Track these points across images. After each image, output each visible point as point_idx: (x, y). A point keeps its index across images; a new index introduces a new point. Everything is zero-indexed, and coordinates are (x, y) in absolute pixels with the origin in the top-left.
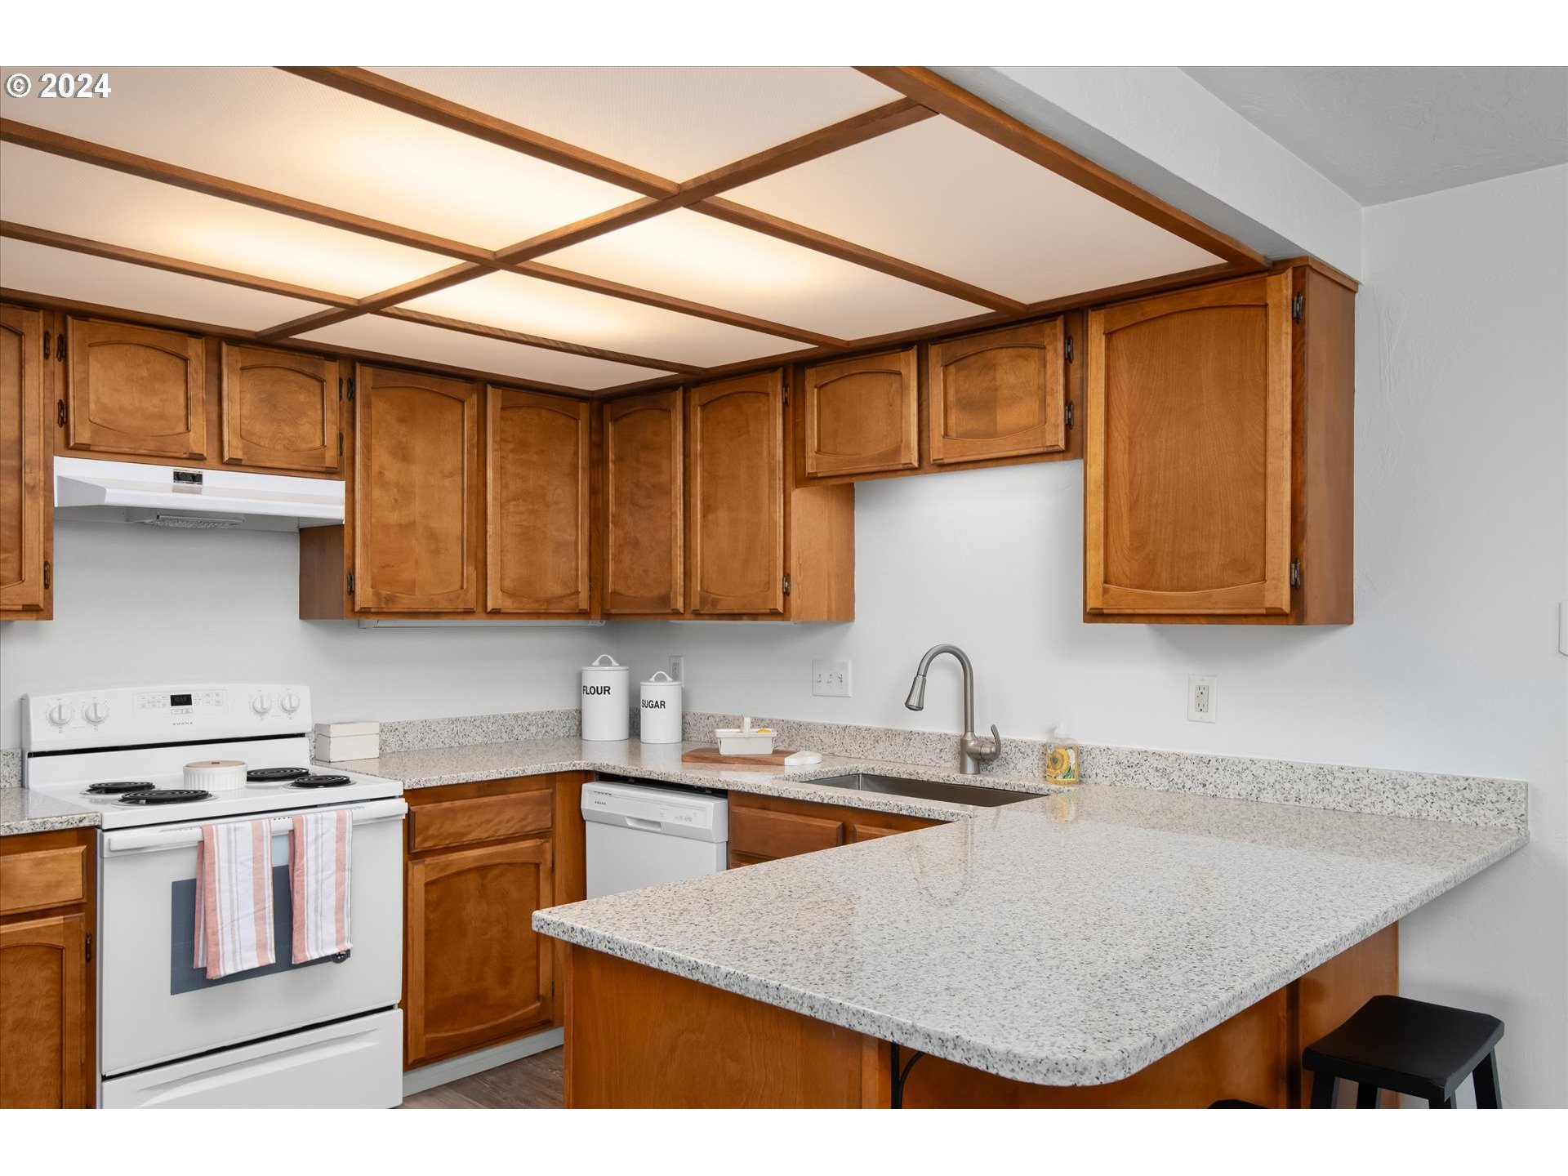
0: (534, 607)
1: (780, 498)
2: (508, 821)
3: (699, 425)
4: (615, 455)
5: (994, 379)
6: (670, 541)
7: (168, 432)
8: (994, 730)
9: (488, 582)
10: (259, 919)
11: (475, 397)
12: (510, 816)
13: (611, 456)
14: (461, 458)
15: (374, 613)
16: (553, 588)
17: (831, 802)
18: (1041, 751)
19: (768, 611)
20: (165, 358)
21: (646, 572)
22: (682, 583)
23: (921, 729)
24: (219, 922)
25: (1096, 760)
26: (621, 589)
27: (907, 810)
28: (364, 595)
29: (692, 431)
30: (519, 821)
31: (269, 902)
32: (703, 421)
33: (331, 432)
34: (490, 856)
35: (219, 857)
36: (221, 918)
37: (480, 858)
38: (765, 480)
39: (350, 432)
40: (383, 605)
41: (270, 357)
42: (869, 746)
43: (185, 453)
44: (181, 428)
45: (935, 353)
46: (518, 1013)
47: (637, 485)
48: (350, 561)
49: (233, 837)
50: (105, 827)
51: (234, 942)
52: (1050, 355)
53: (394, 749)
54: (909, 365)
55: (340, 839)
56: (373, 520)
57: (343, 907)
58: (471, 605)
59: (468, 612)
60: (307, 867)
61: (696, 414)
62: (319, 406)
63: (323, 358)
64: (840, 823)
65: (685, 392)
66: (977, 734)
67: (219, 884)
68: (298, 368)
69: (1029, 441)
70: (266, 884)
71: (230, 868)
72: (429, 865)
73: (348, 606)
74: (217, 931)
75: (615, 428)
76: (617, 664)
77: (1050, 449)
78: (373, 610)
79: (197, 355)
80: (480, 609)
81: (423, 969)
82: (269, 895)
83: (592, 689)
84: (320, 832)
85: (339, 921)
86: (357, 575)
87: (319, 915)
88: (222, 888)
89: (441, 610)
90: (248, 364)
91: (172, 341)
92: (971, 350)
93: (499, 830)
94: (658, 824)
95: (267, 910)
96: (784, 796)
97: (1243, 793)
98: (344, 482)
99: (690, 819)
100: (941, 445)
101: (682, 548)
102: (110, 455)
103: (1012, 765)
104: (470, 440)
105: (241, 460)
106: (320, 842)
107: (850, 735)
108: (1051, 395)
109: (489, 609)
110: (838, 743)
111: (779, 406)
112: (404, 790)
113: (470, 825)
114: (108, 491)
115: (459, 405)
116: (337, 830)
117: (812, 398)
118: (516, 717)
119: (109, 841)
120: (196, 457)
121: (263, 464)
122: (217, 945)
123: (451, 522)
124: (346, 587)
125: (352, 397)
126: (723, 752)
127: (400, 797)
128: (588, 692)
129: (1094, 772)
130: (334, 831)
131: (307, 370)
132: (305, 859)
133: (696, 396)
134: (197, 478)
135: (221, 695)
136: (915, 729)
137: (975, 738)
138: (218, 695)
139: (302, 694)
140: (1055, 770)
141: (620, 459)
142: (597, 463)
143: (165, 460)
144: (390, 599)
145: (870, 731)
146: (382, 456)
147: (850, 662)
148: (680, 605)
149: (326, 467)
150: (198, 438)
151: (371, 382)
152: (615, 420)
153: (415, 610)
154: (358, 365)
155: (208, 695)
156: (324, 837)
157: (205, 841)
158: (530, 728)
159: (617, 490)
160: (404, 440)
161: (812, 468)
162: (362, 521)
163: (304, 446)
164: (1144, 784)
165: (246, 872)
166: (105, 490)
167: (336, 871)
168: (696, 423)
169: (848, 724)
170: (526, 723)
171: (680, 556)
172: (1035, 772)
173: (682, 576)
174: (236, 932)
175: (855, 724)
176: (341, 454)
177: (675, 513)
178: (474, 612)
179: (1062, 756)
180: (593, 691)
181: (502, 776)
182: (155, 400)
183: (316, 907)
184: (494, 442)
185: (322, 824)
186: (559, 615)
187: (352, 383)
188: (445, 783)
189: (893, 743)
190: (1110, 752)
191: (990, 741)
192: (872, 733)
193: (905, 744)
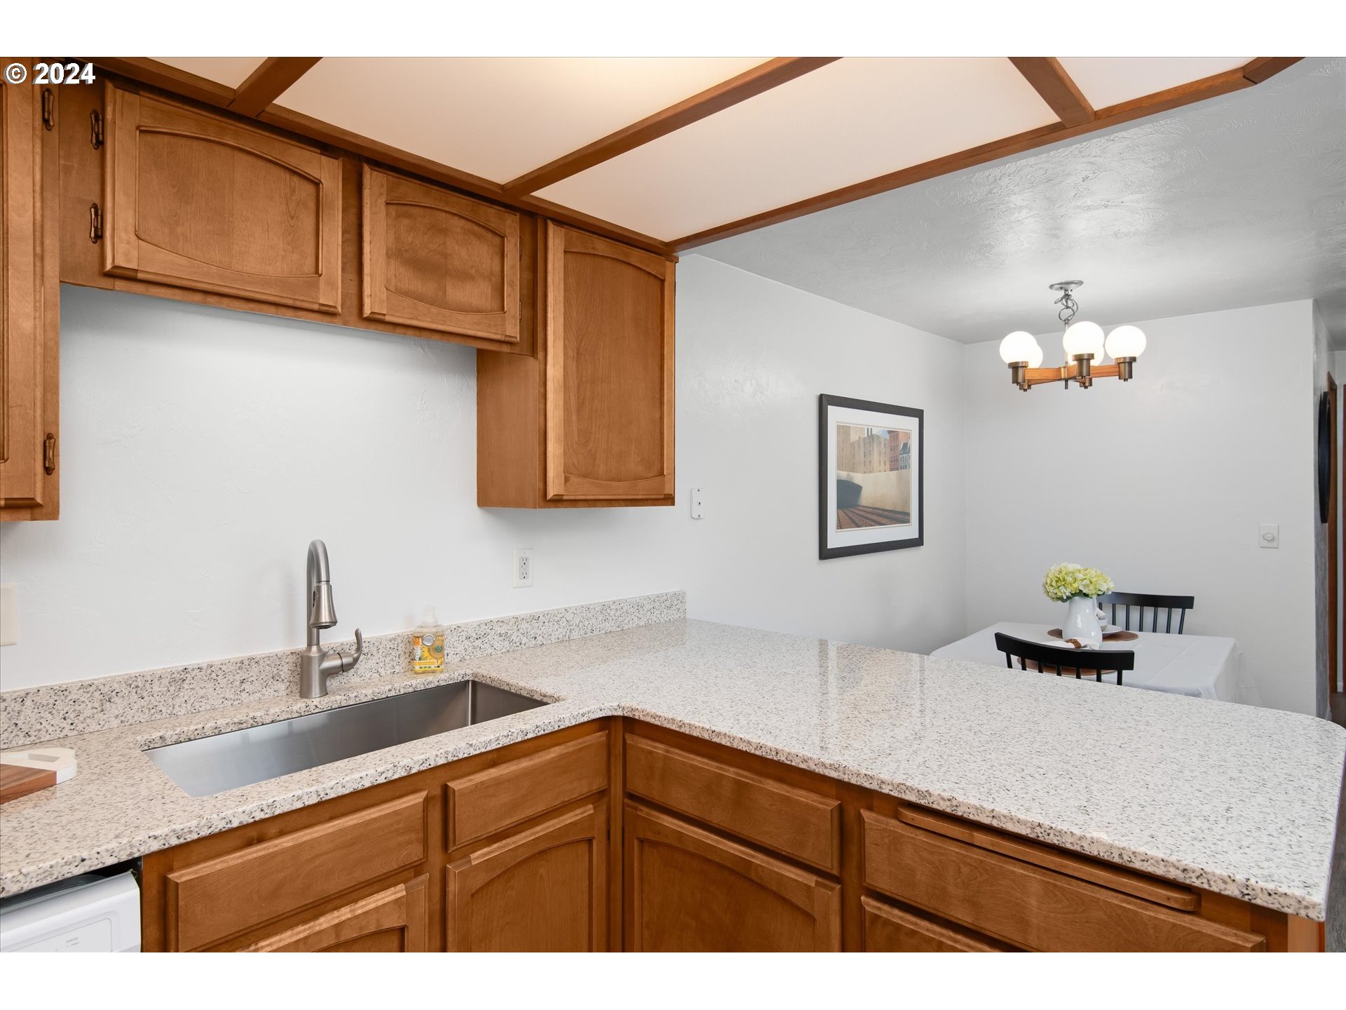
5: (445, 245)
8: (357, 634)
23: (203, 660)
54: (330, 177)
77: (507, 339)
92: (427, 202)
97: (561, 636)
100: (384, 297)
136: (191, 662)
145: (91, 689)
164: (490, 651)
189: (145, 694)
190: (460, 630)
191: (332, 652)
192: (98, 689)
193: (172, 689)
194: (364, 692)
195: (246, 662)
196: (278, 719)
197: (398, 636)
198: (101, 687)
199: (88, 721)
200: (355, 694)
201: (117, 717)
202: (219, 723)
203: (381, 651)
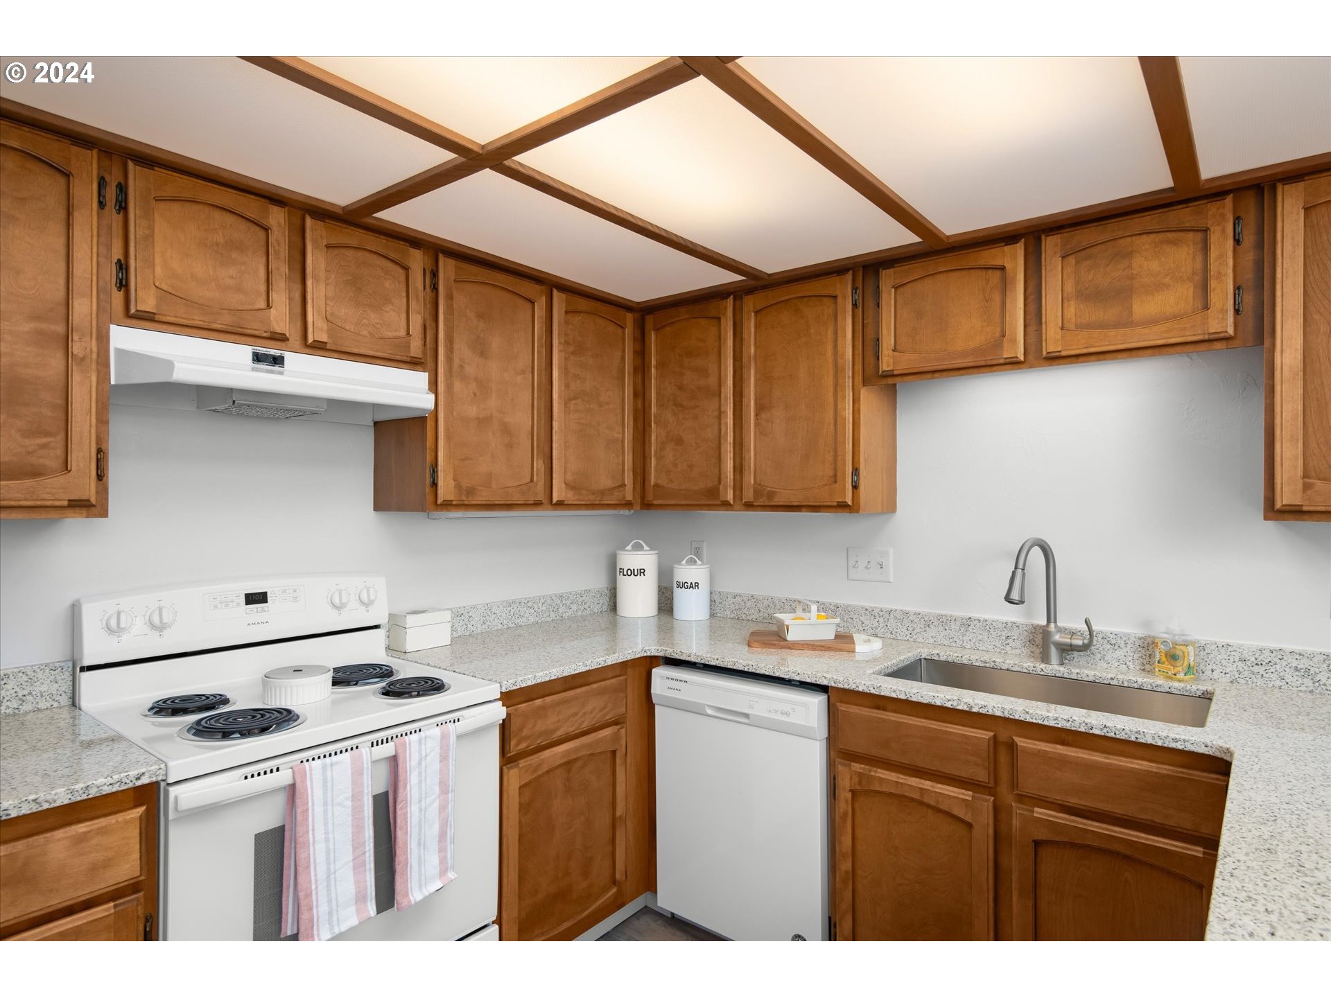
0: (590, 498)
1: (849, 395)
2: (591, 712)
3: (753, 329)
4: (657, 361)
5: (1130, 267)
6: (719, 438)
7: (246, 307)
8: (1087, 622)
9: (554, 475)
10: (358, 866)
11: (544, 298)
12: (593, 707)
13: (653, 363)
14: (531, 357)
15: (456, 505)
16: (605, 482)
17: (983, 711)
18: (1137, 644)
19: (835, 504)
20: (244, 225)
21: (691, 467)
22: (732, 477)
23: (983, 616)
24: (313, 881)
25: (1212, 656)
26: (663, 481)
27: (1101, 730)
28: (446, 488)
29: (745, 336)
30: (601, 711)
31: (369, 845)
32: (756, 327)
33: (416, 321)
34: (577, 749)
35: (313, 800)
36: (316, 875)
37: (568, 752)
38: (829, 380)
39: (434, 324)
40: (464, 498)
41: (354, 237)
42: (918, 630)
43: (266, 332)
44: (262, 304)
45: (1051, 245)
46: (598, 903)
47: (681, 388)
48: (433, 454)
49: (329, 774)
50: (170, 781)
51: (330, 901)
52: (1214, 238)
53: (460, 634)
54: (1015, 258)
55: (444, 758)
56: (455, 413)
57: (446, 832)
58: (541, 496)
59: (537, 504)
60: (411, 795)
61: (749, 319)
62: (404, 294)
63: (408, 245)
64: (992, 734)
65: (735, 300)
66: (1059, 624)
67: (313, 835)
68: (383, 252)
69: (1184, 329)
70: (366, 824)
71: (325, 812)
72: (523, 767)
73: (430, 498)
74: (311, 893)
75: (656, 336)
76: (648, 549)
77: (1212, 337)
78: (454, 503)
79: (279, 225)
80: (545, 501)
81: (517, 877)
82: (369, 836)
83: (629, 571)
84: (424, 755)
85: (442, 850)
86: (440, 468)
87: (422, 847)
88: (316, 839)
89: (515, 502)
90: (333, 241)
91: (251, 207)
92: (1103, 238)
93: (583, 722)
94: (747, 716)
95: (367, 854)
96: (914, 699)
98: (427, 374)
99: (787, 714)
100: (1059, 337)
101: (732, 445)
102: (178, 328)
103: (1099, 656)
104: (540, 339)
105: (326, 343)
106: (423, 765)
107: (896, 618)
108: (1217, 278)
109: (554, 501)
110: (881, 625)
111: (849, 307)
112: (501, 692)
113: (559, 721)
114: (177, 365)
115: (529, 305)
116: (441, 748)
117: (888, 298)
118: (561, 597)
119: (176, 798)
120: (278, 336)
121: (348, 350)
122: (311, 909)
123: (522, 418)
124: (428, 480)
125: (435, 288)
126: (789, 638)
127: (496, 700)
128: (625, 573)
129: (1210, 667)
130: (438, 750)
131: (392, 255)
132: (408, 788)
133: (750, 303)
134: (278, 361)
135: (298, 591)
136: (974, 615)
137: (1060, 630)
138: (295, 591)
139: (379, 586)
140: (1175, 666)
141: (661, 365)
142: (641, 369)
143: (243, 338)
144: (471, 491)
145: (920, 616)
146: (462, 349)
147: (891, 550)
148: (730, 496)
149: (412, 357)
150: (280, 317)
151: (453, 274)
152: (657, 330)
153: (492, 503)
154: (441, 257)
155: (285, 591)
156: (428, 758)
157: (297, 786)
158: (572, 606)
159: (658, 393)
160: (482, 335)
161: (888, 366)
162: (444, 413)
163: (390, 334)
164: (1278, 683)
165: (343, 814)
166: (174, 365)
167: (439, 796)
168: (749, 328)
169: (894, 607)
170: (568, 602)
171: (730, 452)
172: (1130, 664)
173: (732, 470)
174: (333, 888)
175: (902, 608)
176: (425, 345)
177: (725, 412)
178: (542, 503)
179: (1184, 653)
180: (629, 573)
181: (587, 668)
182: (233, 271)
183: (420, 840)
184: (560, 343)
185: (425, 745)
186: (609, 506)
187: (435, 274)
188: (539, 681)
189: (947, 628)
190: (1230, 649)
191: (1079, 634)
192: (923, 618)
193: (962, 629)
194: (1086, 672)
195: (1010, 624)
196: (1012, 669)
197: (1149, 637)
198: (924, 616)
199: (918, 635)
200: (1078, 671)
201: (932, 637)
202: (972, 657)
203: (1129, 646)
